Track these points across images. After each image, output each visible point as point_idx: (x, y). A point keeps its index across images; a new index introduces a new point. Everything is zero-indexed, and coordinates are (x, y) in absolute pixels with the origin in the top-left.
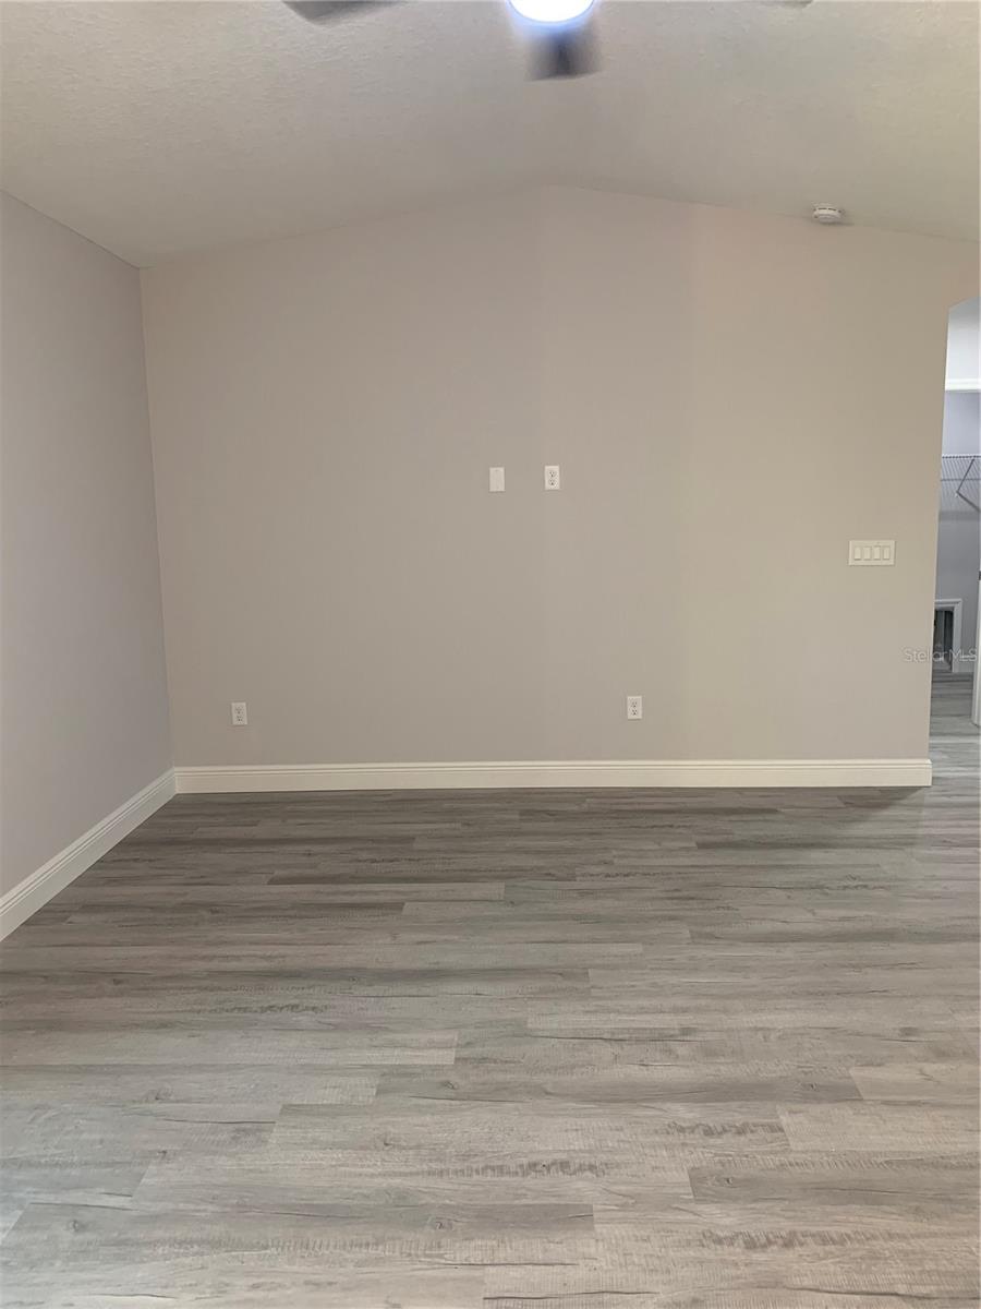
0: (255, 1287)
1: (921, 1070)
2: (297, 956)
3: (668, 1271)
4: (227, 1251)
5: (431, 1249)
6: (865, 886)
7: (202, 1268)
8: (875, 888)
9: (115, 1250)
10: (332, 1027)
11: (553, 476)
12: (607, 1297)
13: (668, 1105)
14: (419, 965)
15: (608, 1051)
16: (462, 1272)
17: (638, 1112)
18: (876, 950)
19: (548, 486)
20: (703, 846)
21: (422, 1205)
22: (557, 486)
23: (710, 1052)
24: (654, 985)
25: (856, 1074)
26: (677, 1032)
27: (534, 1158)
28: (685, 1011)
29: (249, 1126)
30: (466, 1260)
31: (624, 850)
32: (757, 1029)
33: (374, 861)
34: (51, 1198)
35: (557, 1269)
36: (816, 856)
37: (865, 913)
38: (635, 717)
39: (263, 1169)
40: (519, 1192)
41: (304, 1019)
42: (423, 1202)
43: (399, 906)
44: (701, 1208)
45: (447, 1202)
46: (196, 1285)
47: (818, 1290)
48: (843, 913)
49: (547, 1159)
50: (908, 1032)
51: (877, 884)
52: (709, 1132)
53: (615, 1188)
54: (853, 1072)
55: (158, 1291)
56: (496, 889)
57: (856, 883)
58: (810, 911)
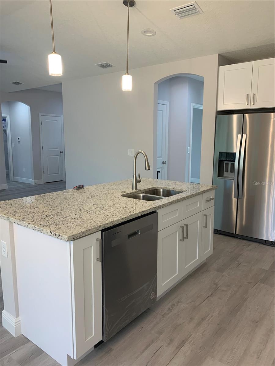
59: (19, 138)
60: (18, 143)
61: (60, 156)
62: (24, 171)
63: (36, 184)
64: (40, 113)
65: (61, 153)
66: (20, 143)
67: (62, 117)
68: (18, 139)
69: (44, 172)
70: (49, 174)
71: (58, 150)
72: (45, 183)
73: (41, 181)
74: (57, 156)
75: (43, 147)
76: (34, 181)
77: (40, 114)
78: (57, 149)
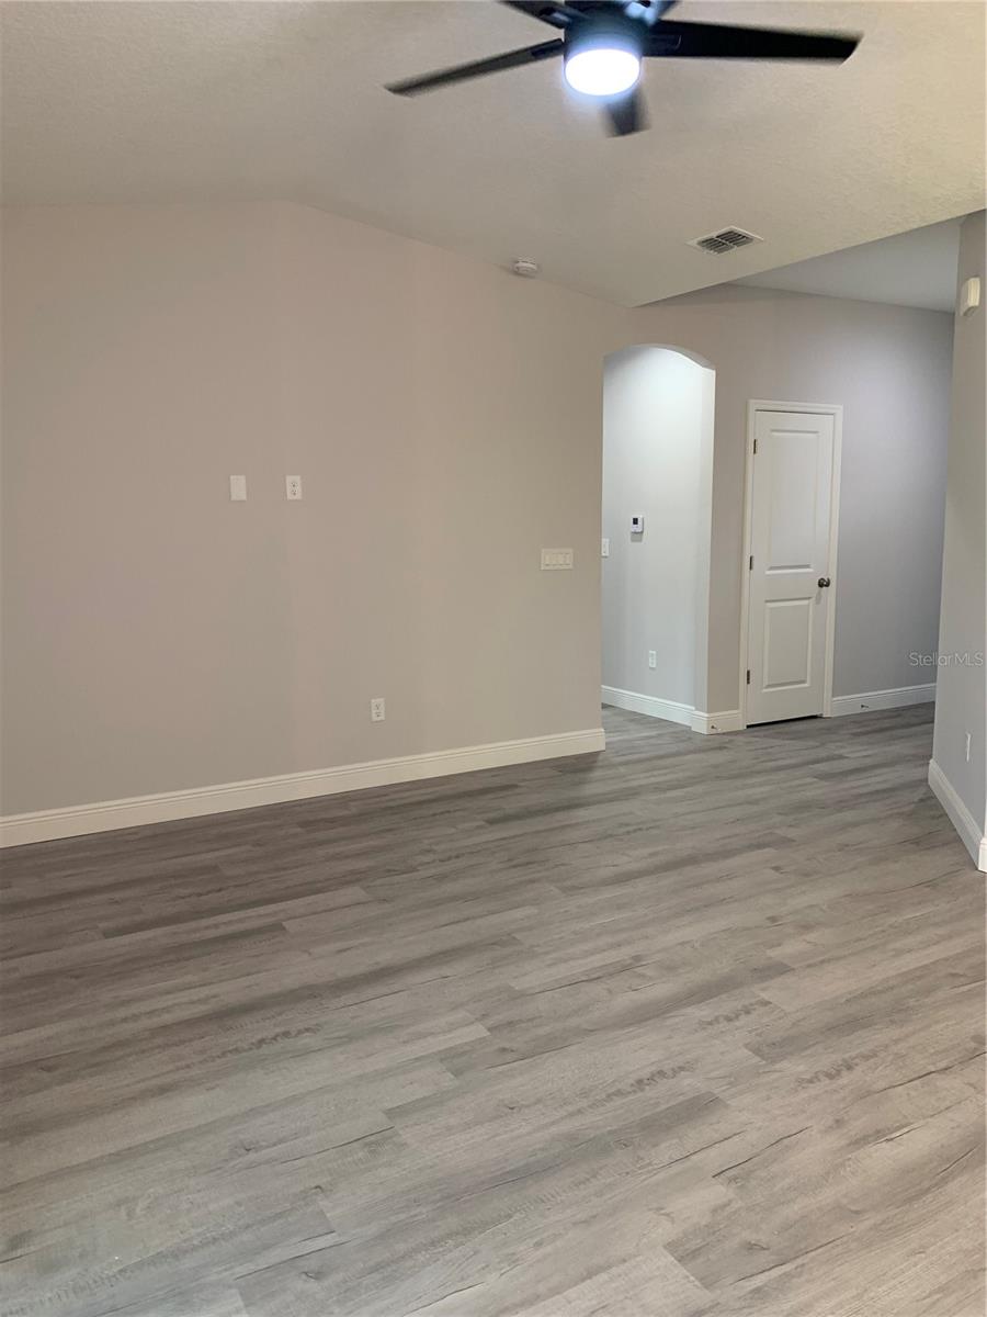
0: (539, 1245)
1: (804, 940)
2: (230, 991)
3: (804, 1112)
4: (480, 1233)
5: (636, 1163)
6: (640, 829)
7: (475, 1253)
8: (647, 829)
9: (376, 1276)
10: (346, 1040)
11: (294, 487)
12: (786, 1141)
13: (683, 1011)
14: (361, 969)
15: (598, 989)
16: (676, 1168)
17: (669, 1022)
19: (290, 496)
20: (492, 822)
21: (594, 1138)
22: (298, 496)
23: (669, 968)
24: (575, 933)
25: (774, 954)
26: (629, 962)
27: (636, 1076)
28: (619, 945)
29: (372, 1138)
30: (670, 1158)
31: (431, 838)
32: (682, 944)
33: (200, 895)
34: (252, 1267)
35: (736, 1139)
37: (661, 848)
38: (379, 719)
39: (430, 1164)
40: (653, 1101)
41: (307, 1040)
42: (592, 1136)
43: (277, 928)
44: (777, 1066)
45: (609, 1129)
46: (487, 1266)
47: (892, 1087)
48: (646, 851)
49: (645, 1073)
50: (773, 919)
51: (647, 826)
52: (729, 1019)
53: (713, 1075)
54: (770, 953)
55: (460, 1286)
56: (354, 893)
57: (632, 828)
58: (623, 854)
59: (640, 518)
60: (633, 540)
61: (818, 600)
62: (652, 663)
63: (714, 731)
64: (754, 398)
65: (821, 585)
66: (640, 540)
67: (841, 413)
68: (635, 521)
69: (748, 672)
70: (769, 686)
71: (810, 570)
72: (748, 727)
73: (736, 719)
74: (806, 602)
75: (754, 562)
76: (706, 715)
77: (754, 404)
78: (808, 566)
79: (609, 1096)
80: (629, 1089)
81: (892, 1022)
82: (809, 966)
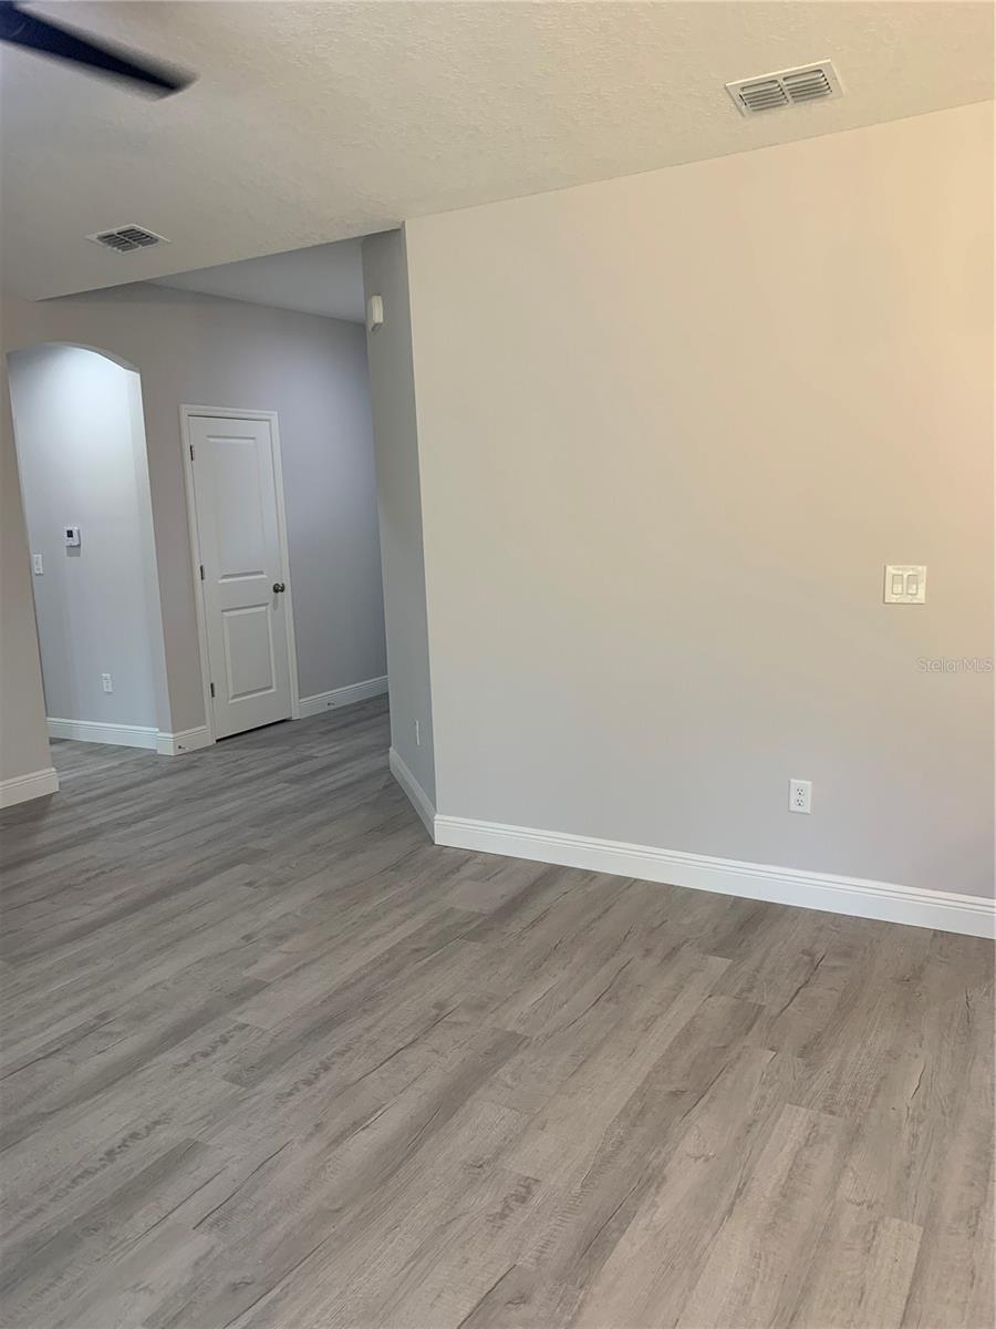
1: (280, 951)
3: (284, 1127)
5: (109, 1244)
6: (103, 873)
8: (111, 871)
12: (268, 1163)
13: (156, 1060)
15: (56, 1062)
16: (153, 1234)
17: (141, 1076)
18: (165, 906)
21: (57, 1235)
23: (140, 1017)
24: (28, 1006)
25: (250, 973)
26: (93, 1022)
27: (105, 1149)
28: (82, 1006)
30: (146, 1226)
32: (153, 987)
35: (217, 1179)
36: (34, 869)
37: (128, 888)
40: (124, 1170)
42: (56, 1232)
44: (257, 1089)
45: (76, 1217)
47: (367, 1075)
48: (111, 895)
49: (115, 1142)
50: (247, 938)
51: (111, 867)
52: (205, 1055)
53: (191, 1119)
54: (246, 974)
57: (94, 873)
58: (85, 904)
59: (75, 529)
60: (70, 555)
61: (275, 606)
62: (107, 687)
63: (181, 751)
64: (185, 403)
65: (276, 591)
66: (78, 554)
67: (275, 420)
68: (70, 534)
69: (212, 685)
70: (234, 697)
71: (264, 576)
72: (218, 741)
73: (204, 735)
74: (263, 608)
75: (205, 572)
76: (171, 736)
77: (185, 409)
78: (262, 573)
79: (74, 1181)
80: (98, 1166)
81: (365, 1011)
82: (284, 977)
